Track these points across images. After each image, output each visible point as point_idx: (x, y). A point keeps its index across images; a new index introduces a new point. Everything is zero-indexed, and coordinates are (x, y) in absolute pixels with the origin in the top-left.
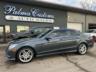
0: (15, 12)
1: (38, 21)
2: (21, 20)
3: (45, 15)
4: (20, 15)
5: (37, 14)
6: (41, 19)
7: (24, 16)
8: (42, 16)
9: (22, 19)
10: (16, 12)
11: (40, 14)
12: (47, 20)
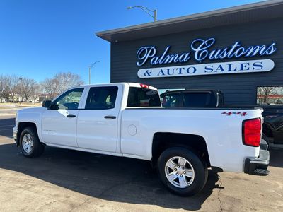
0: (154, 60)
1: (209, 72)
2: (167, 75)
3: (237, 48)
4: (164, 65)
5: (209, 53)
6: (220, 66)
7: (172, 64)
8: (224, 56)
9: (168, 73)
10: (157, 59)
11: (219, 51)
12: (242, 65)
